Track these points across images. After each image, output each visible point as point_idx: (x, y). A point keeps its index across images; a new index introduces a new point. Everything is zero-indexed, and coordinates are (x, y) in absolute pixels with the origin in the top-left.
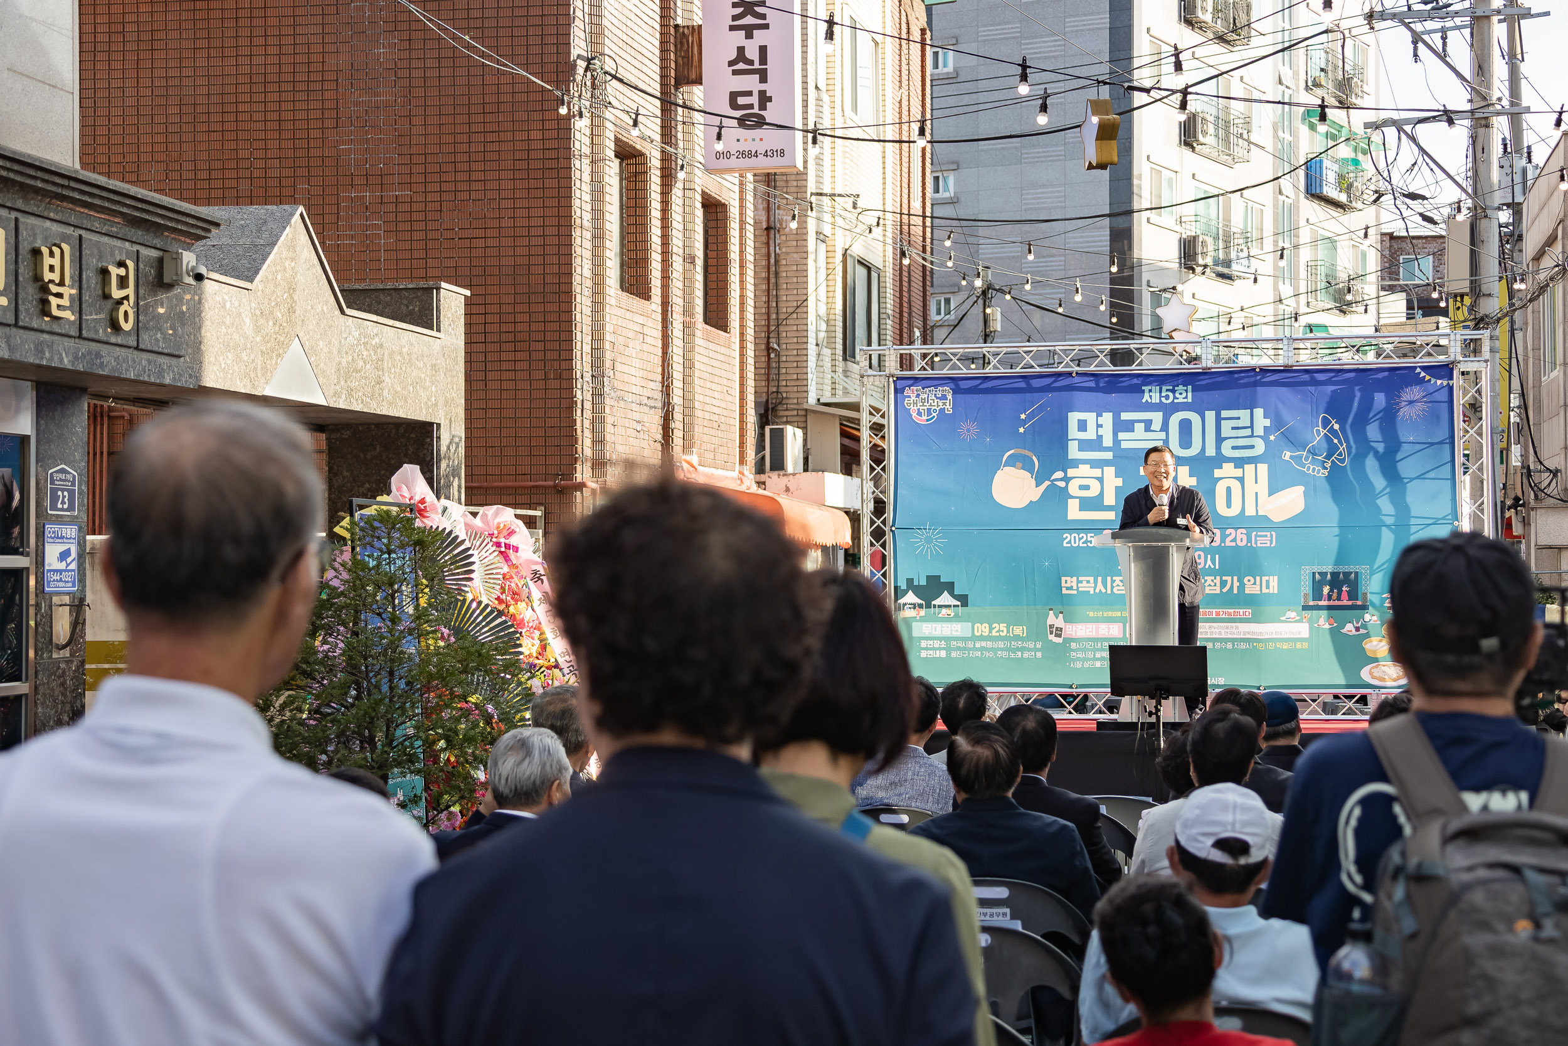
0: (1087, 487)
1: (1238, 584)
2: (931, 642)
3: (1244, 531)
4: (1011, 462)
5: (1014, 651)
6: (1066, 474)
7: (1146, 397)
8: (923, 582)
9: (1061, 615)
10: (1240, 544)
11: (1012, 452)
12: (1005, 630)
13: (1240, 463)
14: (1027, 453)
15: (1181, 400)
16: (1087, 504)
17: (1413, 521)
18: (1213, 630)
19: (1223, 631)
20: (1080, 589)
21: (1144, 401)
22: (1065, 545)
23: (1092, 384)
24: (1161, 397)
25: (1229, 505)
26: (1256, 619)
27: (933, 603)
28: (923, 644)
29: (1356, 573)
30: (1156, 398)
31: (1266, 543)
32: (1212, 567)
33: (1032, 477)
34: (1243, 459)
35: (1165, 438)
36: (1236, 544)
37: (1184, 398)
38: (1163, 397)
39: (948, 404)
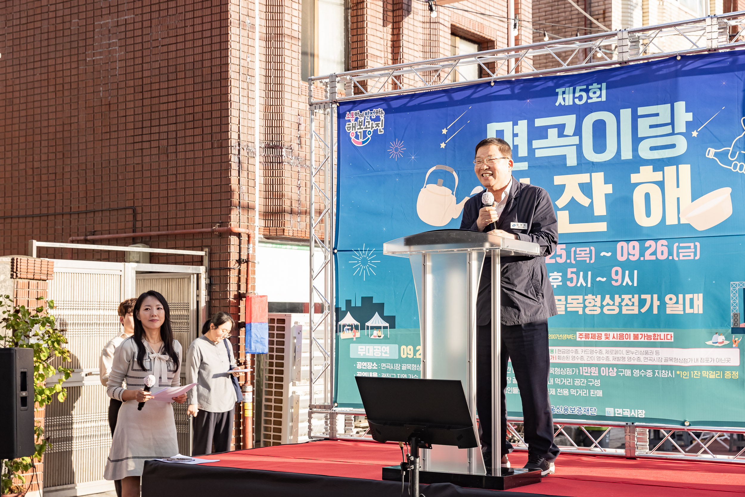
1: (658, 303)
2: (365, 364)
3: (665, 242)
4: (433, 180)
7: (560, 100)
8: (359, 304)
10: (660, 257)
11: (434, 168)
13: (659, 165)
14: (448, 169)
15: (595, 100)
18: (630, 355)
19: (642, 357)
21: (557, 104)
23: (508, 92)
24: (574, 98)
25: (648, 214)
26: (677, 344)
27: (367, 324)
28: (359, 365)
30: (569, 100)
31: (690, 256)
32: (630, 284)
33: (453, 194)
34: (663, 161)
35: (578, 143)
36: (656, 257)
37: (597, 97)
38: (577, 98)
39: (380, 125)
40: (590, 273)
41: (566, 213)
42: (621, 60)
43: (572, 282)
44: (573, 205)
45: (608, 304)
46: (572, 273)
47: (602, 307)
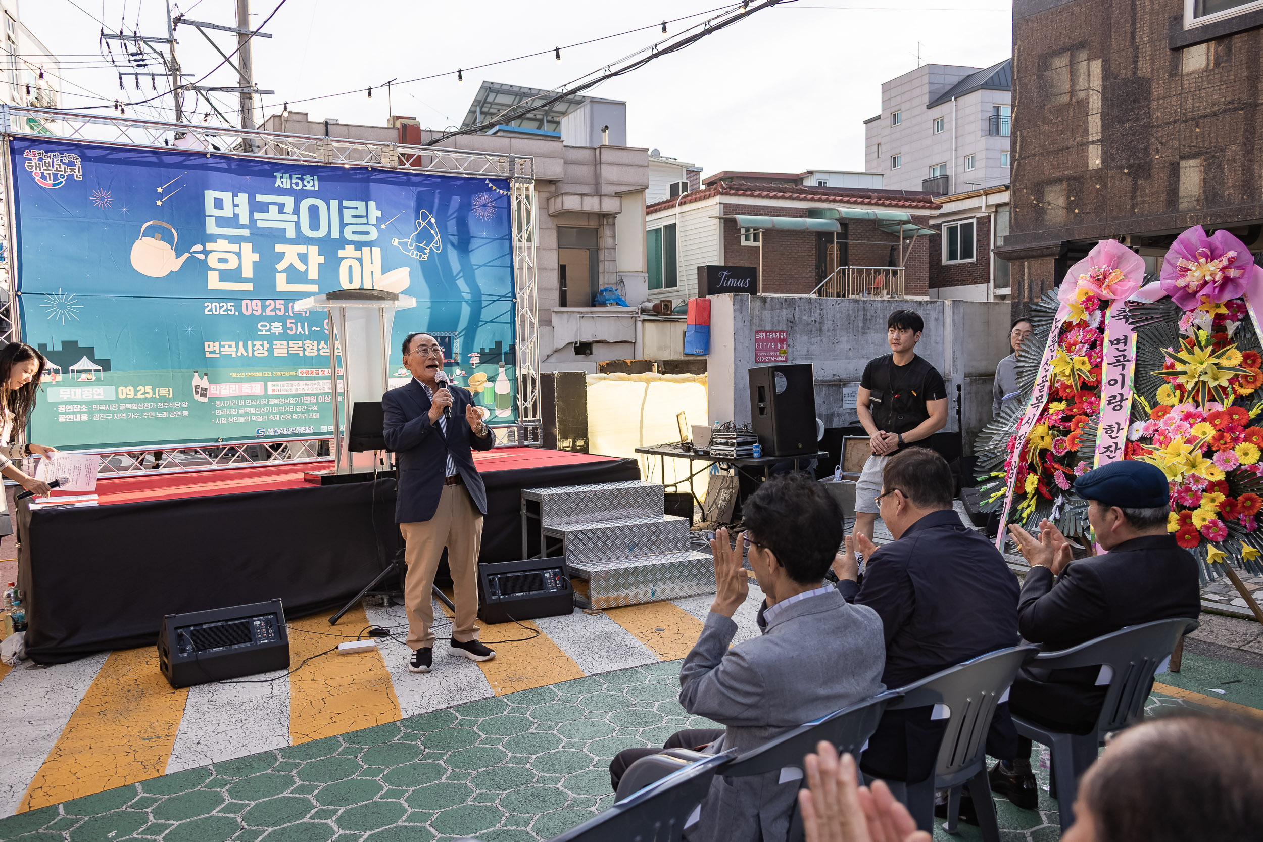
0: (225, 261)
2: (71, 407)
4: (150, 232)
5: (161, 411)
6: (205, 247)
7: (278, 183)
8: (58, 347)
9: (205, 377)
11: (150, 223)
12: (151, 392)
13: (359, 246)
14: (165, 225)
15: (309, 188)
16: (225, 276)
17: (484, 298)
20: (223, 353)
21: (276, 186)
22: (206, 312)
23: (225, 166)
24: (291, 183)
25: (351, 280)
27: (71, 368)
28: (61, 409)
29: (450, 338)
30: (287, 185)
33: (172, 249)
34: (361, 243)
35: (296, 220)
37: (311, 187)
38: (293, 184)
39: (77, 171)
40: (306, 324)
41: (285, 275)
42: (327, 161)
43: (291, 331)
44: (291, 269)
45: (323, 348)
46: (291, 323)
47: (318, 350)
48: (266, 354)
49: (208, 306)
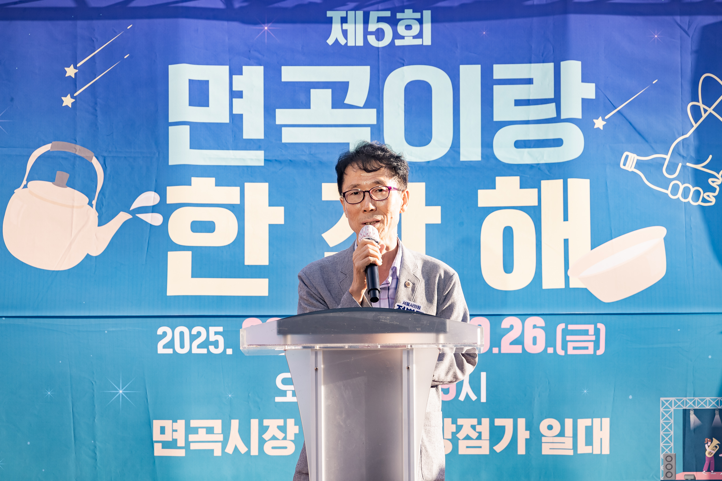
0: (208, 227)
1: (527, 435)
3: (540, 321)
4: (45, 170)
6: (163, 196)
7: (335, 33)
10: (531, 349)
11: (46, 148)
13: (531, 176)
14: (80, 151)
15: (409, 41)
20: (193, 447)
21: (330, 41)
22: (161, 350)
24: (366, 33)
25: (508, 266)
30: (355, 37)
31: (586, 348)
32: (474, 397)
33: (90, 204)
34: (539, 169)
35: (375, 122)
36: (523, 348)
37: (414, 37)
38: (371, 33)
48: (291, 449)
49: (165, 334)
